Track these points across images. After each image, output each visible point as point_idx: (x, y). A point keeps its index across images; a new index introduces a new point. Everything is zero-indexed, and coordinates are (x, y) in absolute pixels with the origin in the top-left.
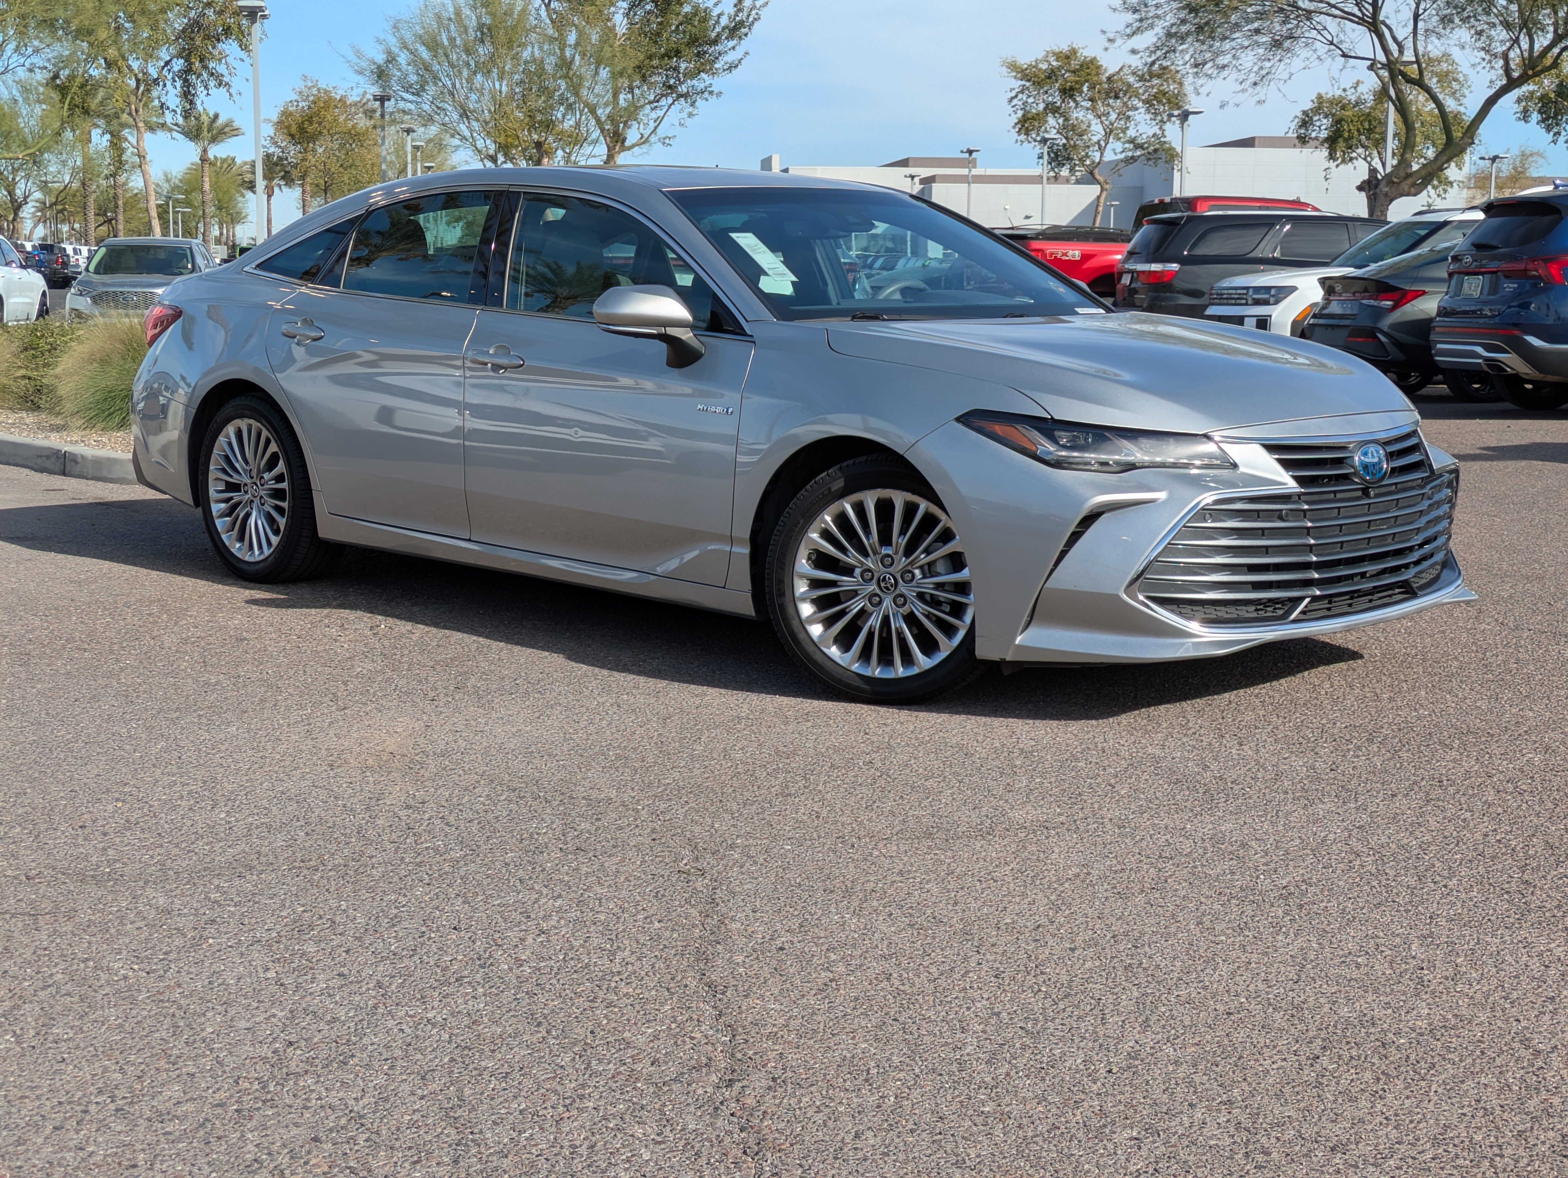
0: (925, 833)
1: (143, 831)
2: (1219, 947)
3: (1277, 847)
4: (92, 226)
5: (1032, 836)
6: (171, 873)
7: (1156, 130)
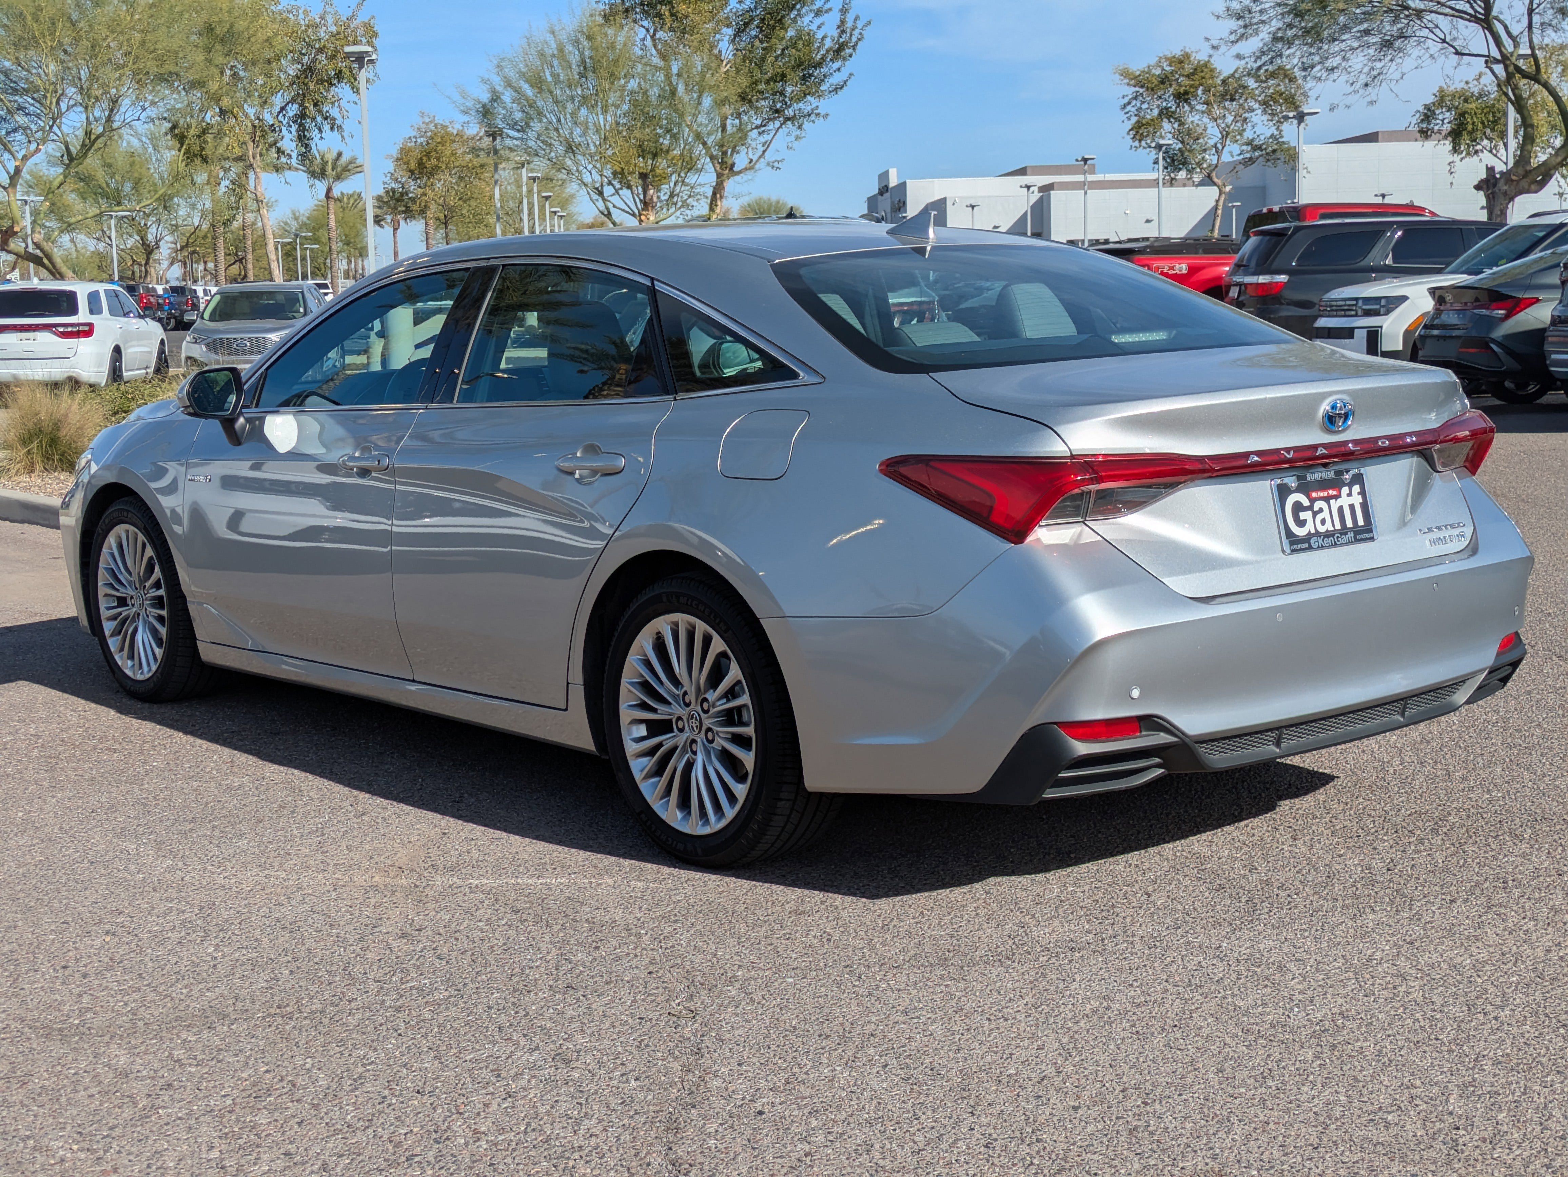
0: (940, 959)
1: (125, 971)
2: (1237, 1102)
3: (1317, 970)
4: (222, 267)
5: (1053, 960)
6: (141, 1024)
7: (1273, 130)
